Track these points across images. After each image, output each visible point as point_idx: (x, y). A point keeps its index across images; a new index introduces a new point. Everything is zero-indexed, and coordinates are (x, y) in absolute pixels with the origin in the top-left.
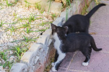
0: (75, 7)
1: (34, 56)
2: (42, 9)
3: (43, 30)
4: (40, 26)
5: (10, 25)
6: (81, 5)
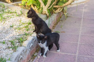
0: (54, 18)
1: (30, 43)
5: (18, 26)
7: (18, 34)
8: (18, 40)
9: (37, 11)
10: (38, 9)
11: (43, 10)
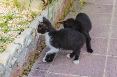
0: (57, 6)
1: (11, 57)
2: (21, 7)
3: (21, 30)
4: (18, 26)
6: (64, 4)
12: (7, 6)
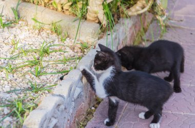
0: (123, 32)
1: (47, 118)
2: (63, 34)
3: (64, 72)
4: (59, 65)
5: (6, 62)
6: (133, 28)
7: (7, 88)
8: (7, 106)
9: (70, 9)
10: (70, 3)
11: (88, 7)
12: (40, 32)
